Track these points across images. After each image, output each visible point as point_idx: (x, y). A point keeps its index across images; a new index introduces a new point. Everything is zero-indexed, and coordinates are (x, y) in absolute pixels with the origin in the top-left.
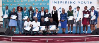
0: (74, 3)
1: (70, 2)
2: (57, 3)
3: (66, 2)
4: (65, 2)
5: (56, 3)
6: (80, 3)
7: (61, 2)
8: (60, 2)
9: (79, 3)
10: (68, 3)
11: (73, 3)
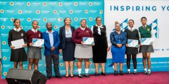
0: (154, 9)
1: (145, 8)
2: (119, 9)
3: (138, 8)
4: (135, 8)
5: (117, 9)
6: (166, 9)
7: (128, 8)
8: (125, 8)
9: (163, 9)
10: (141, 9)
11: (151, 9)
